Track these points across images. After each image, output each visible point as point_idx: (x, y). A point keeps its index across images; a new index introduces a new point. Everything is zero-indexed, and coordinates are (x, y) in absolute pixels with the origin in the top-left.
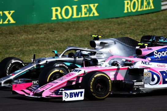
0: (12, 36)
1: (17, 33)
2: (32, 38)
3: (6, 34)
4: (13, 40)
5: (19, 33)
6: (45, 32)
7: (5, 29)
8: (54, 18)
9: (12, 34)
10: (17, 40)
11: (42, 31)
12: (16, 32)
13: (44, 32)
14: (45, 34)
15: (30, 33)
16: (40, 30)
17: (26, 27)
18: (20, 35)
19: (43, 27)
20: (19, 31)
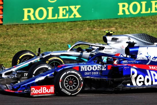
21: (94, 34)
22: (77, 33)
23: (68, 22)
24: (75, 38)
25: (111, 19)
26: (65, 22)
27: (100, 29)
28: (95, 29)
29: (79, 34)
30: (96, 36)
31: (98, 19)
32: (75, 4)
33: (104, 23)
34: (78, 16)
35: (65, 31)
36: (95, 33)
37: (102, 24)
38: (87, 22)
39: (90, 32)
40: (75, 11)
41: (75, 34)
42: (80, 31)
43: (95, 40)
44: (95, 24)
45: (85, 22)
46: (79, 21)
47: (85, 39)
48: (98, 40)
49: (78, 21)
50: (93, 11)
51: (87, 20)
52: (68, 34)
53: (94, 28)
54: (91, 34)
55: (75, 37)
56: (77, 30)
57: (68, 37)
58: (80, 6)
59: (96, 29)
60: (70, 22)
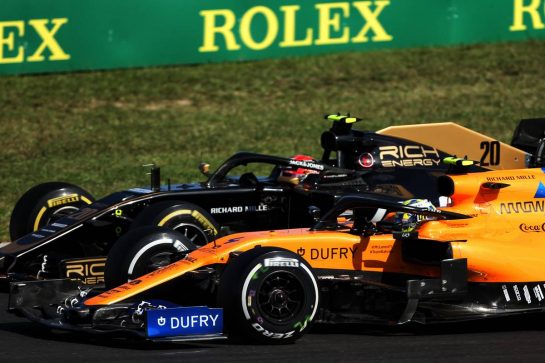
0: (381, 87)
1: (396, 77)
2: (445, 98)
3: (363, 80)
4: (385, 104)
5: (402, 77)
6: (489, 75)
7: (358, 63)
8: (518, 25)
9: (382, 81)
10: (398, 104)
11: (478, 73)
12: (394, 74)
13: (484, 75)
14: (488, 85)
15: (440, 79)
16: (471, 66)
17: (425, 57)
18: (408, 85)
19: (481, 57)
20: (404, 69)
21: (117, 123)
22: (56, 120)
23: (22, 76)
24: (49, 139)
25: (174, 66)
26: (12, 76)
27: (139, 105)
28: (118, 105)
29: (64, 126)
30: (124, 131)
31: (131, 65)
32: (48, 14)
33: (150, 80)
34: (59, 54)
35: (16, 112)
36: (120, 119)
37: (145, 87)
38: (92, 76)
39: (101, 116)
40: (48, 39)
41: (49, 124)
42: (68, 111)
43: (123, 148)
44: (121, 84)
45: (85, 76)
46: (63, 73)
47: (85, 142)
48: (134, 147)
49: (57, 73)
50: (110, 39)
51: (91, 68)
52: (24, 121)
53: (117, 99)
54: (106, 121)
55: (51, 136)
56: (58, 109)
57: (27, 135)
59: (122, 102)
60: (28, 75)
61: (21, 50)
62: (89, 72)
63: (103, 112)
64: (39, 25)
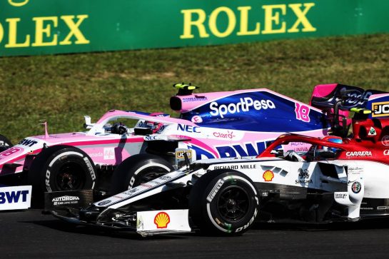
0: (308, 64)
1: (318, 57)
2: (353, 72)
3: (295, 59)
4: (311, 76)
5: (323, 57)
6: (384, 56)
7: (292, 46)
9: (308, 59)
10: (320, 76)
11: (376, 54)
12: (317, 55)
13: (381, 56)
14: (383, 63)
15: (349, 58)
16: (371, 50)
17: (339, 43)
18: (327, 63)
19: (378, 43)
20: (324, 51)
21: (122, 88)
22: (79, 86)
23: (57, 55)
24: (75, 100)
25: (163, 49)
26: (49, 55)
27: (137, 77)
28: (123, 76)
29: (85, 90)
30: (127, 94)
31: (132, 48)
32: (74, 12)
33: (146, 58)
34: (82, 40)
35: (51, 80)
36: (124, 85)
37: (142, 63)
38: (105, 55)
39: (111, 84)
40: (74, 29)
41: (75, 89)
42: (88, 80)
43: (126, 106)
44: (125, 61)
45: (100, 55)
46: (85, 53)
47: (100, 101)
48: (134, 105)
49: (80, 53)
50: (118, 29)
51: (104, 50)
52: (57, 87)
53: (122, 72)
54: (115, 87)
55: (76, 97)
56: (81, 78)
57: (59, 96)
58: (86, 16)
59: (126, 73)
60: (60, 54)
61: (55, 37)
62: (103, 52)
63: (112, 80)
64: (68, 19)
